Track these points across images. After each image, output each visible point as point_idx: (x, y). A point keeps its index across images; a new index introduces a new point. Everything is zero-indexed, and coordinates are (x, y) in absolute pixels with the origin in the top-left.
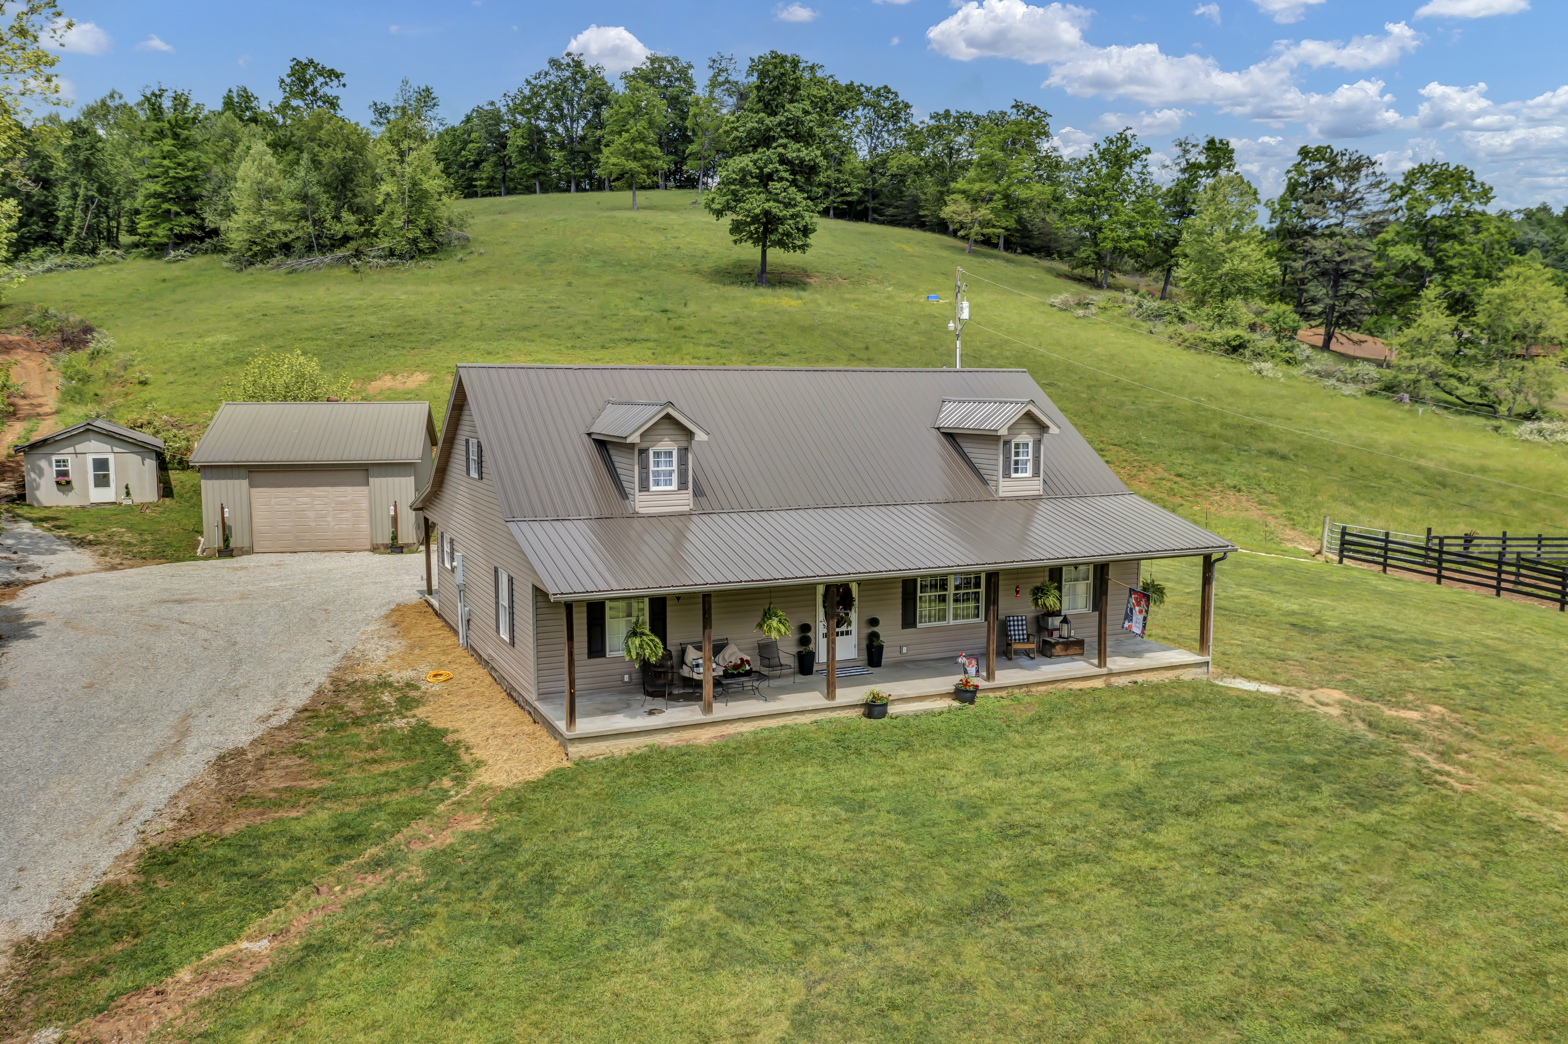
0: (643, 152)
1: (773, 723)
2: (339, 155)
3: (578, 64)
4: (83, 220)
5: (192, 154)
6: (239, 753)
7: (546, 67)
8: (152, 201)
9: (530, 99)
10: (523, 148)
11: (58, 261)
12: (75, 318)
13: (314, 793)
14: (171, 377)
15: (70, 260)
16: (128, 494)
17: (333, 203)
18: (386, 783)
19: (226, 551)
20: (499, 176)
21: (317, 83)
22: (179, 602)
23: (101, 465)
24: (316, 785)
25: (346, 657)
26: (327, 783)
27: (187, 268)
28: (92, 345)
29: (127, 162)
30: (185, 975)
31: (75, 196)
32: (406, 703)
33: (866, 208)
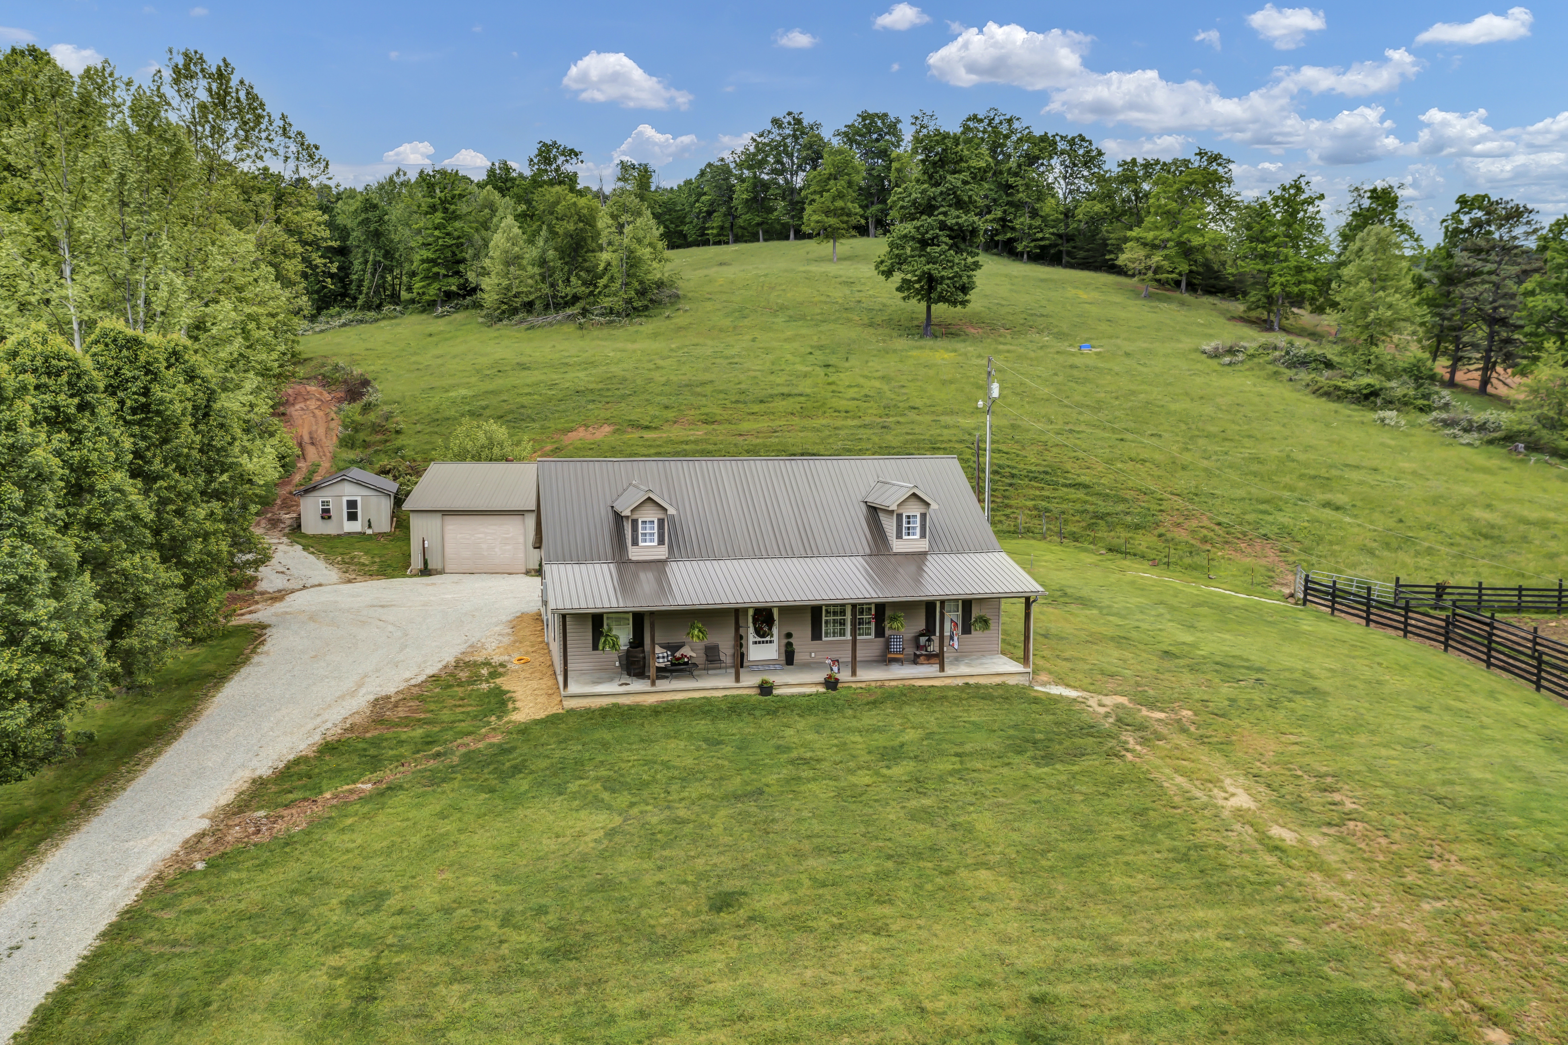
0: (843, 209)
1: (696, 695)
2: (571, 227)
3: (798, 122)
4: (372, 281)
5: (457, 224)
6: (388, 697)
7: (769, 126)
8: (425, 265)
9: (755, 155)
10: (747, 200)
11: (351, 317)
12: (357, 371)
13: (419, 720)
14: (419, 427)
15: (360, 316)
16: (370, 526)
17: (566, 268)
18: (461, 717)
19: (426, 571)
20: (727, 225)
21: (559, 162)
22: (382, 606)
23: (352, 504)
24: (423, 716)
25: (471, 646)
26: (429, 715)
27: (450, 323)
28: (365, 399)
29: (407, 232)
30: (328, 795)
31: (366, 262)
32: (494, 675)
33: (1061, 252)
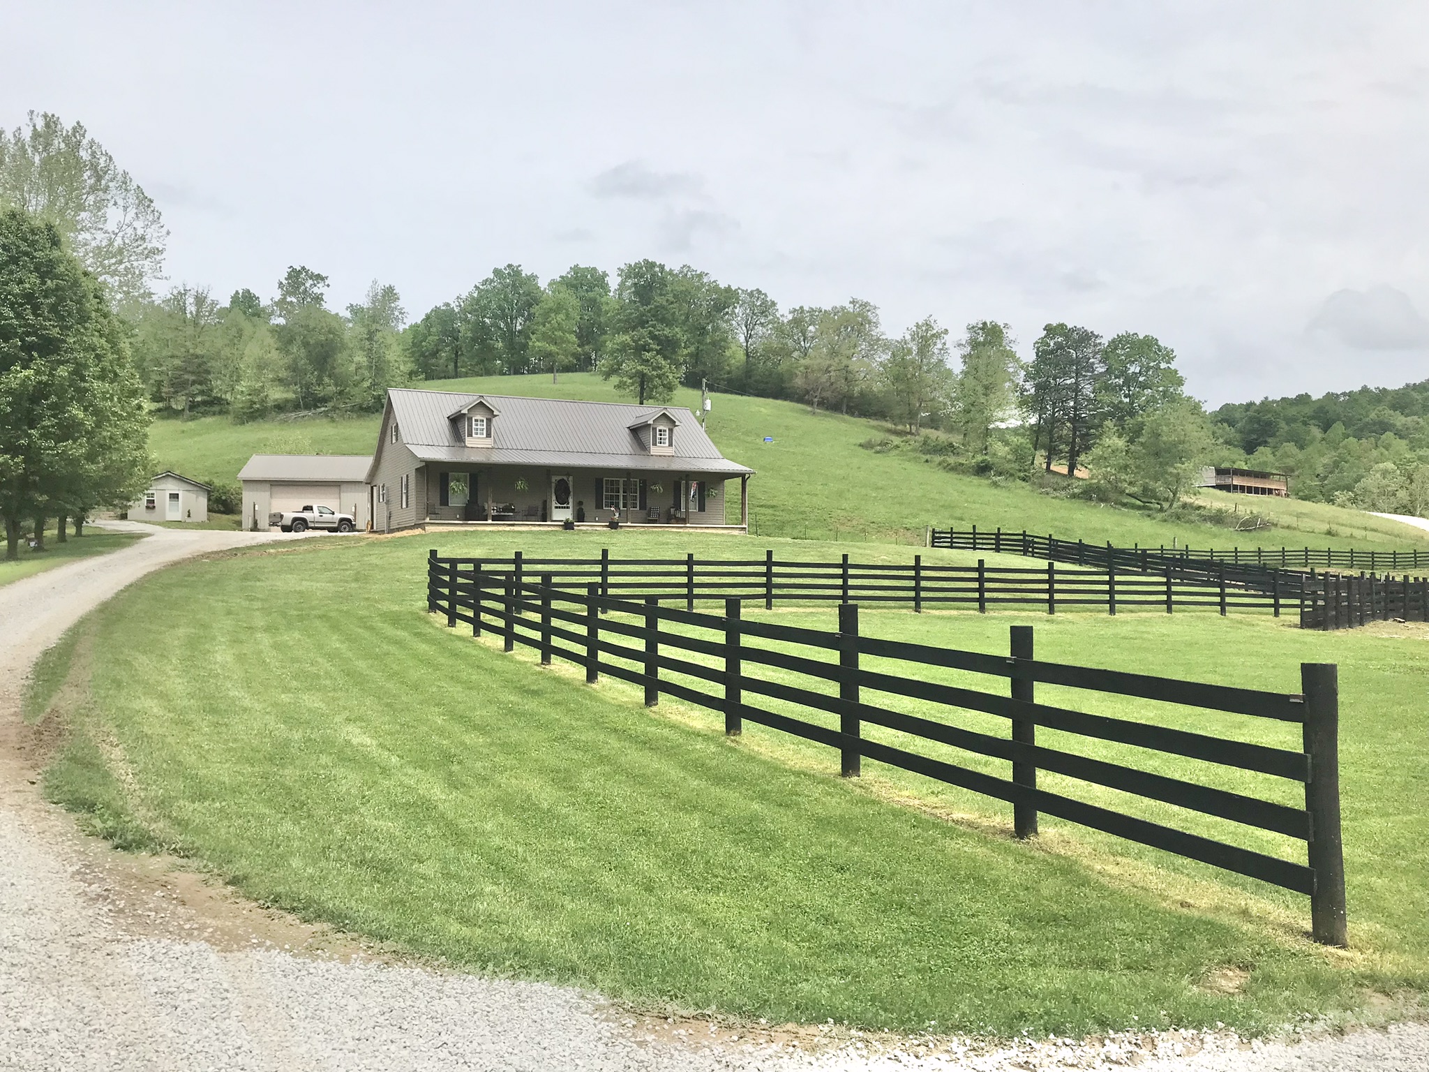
2: (322, 337)
3: (517, 274)
7: (492, 276)
8: (175, 373)
9: (478, 301)
10: (471, 339)
16: (189, 516)
17: (317, 371)
19: (255, 530)
20: (452, 363)
23: (174, 497)
27: (200, 424)
